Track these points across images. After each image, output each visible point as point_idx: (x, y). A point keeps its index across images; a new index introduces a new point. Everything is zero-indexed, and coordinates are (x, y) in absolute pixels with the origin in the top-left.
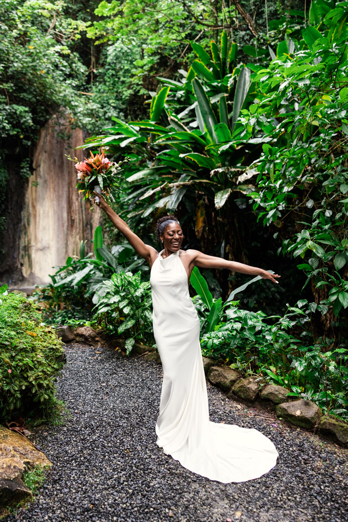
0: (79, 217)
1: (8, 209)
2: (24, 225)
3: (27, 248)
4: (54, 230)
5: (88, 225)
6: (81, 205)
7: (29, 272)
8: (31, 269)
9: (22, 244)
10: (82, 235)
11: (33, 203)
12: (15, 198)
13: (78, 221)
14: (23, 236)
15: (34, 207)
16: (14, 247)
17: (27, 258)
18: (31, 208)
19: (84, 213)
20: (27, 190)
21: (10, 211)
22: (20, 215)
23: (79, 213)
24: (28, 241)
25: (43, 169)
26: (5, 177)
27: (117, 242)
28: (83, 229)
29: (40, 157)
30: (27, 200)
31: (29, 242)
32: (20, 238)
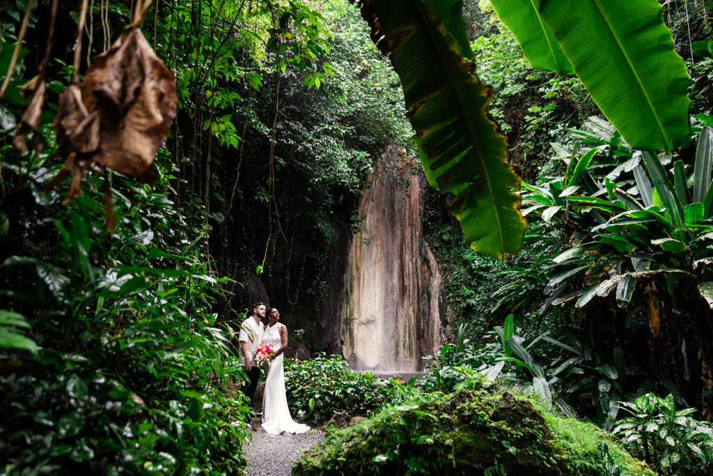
0: (413, 282)
1: (329, 271)
2: (347, 292)
3: (349, 321)
4: (381, 298)
5: (424, 294)
6: (416, 267)
7: (350, 353)
8: (353, 348)
9: (343, 317)
10: (416, 306)
11: (357, 263)
12: (337, 258)
13: (411, 288)
14: (344, 305)
15: (358, 269)
16: (334, 319)
17: (348, 333)
18: (354, 271)
19: (419, 278)
20: (350, 248)
21: (331, 274)
22: (343, 278)
23: (413, 278)
24: (350, 311)
26: (332, 233)
27: (466, 318)
28: (418, 299)
29: (366, 206)
30: (350, 260)
31: (352, 314)
32: (341, 308)
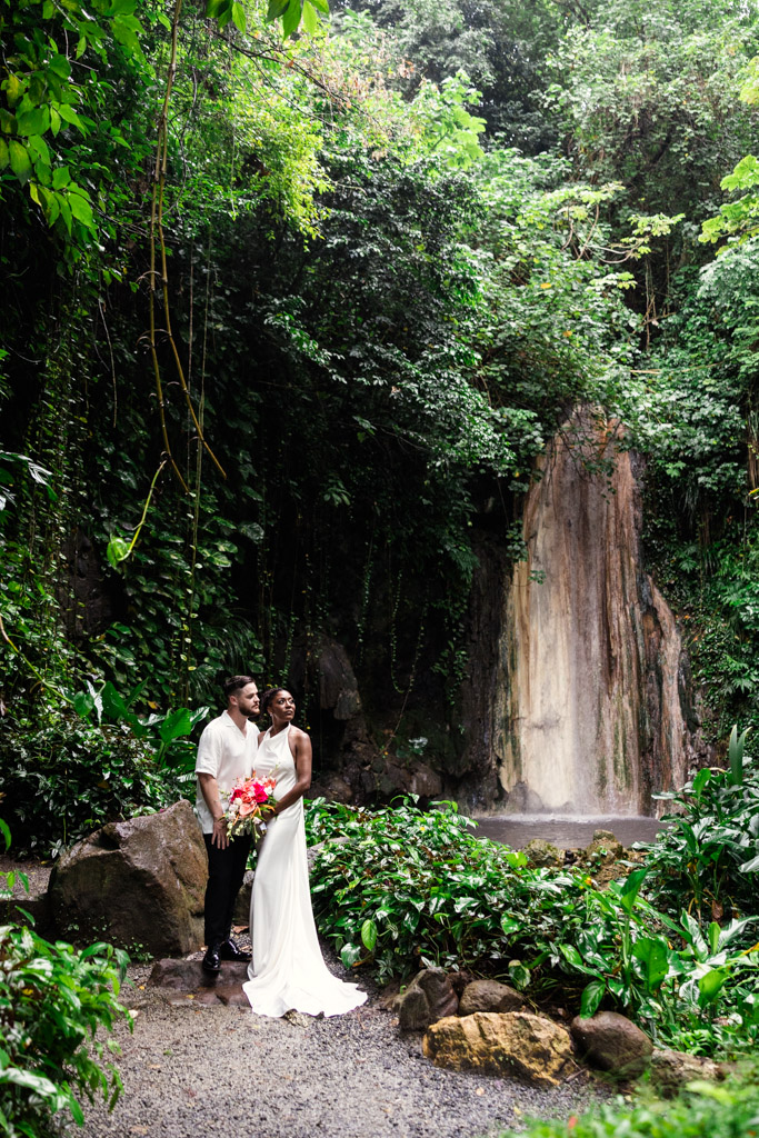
0: (628, 650)
1: (471, 633)
2: (505, 669)
3: (510, 723)
4: (569, 680)
5: (650, 671)
6: (633, 621)
7: (514, 780)
8: (520, 773)
9: (500, 715)
10: (636, 694)
11: (522, 618)
12: (485, 609)
13: (625, 660)
14: (501, 694)
15: (524, 628)
16: (483, 720)
17: (510, 744)
18: (518, 632)
19: (640, 641)
20: (508, 590)
21: (475, 637)
22: (497, 645)
23: (628, 643)
24: (512, 704)
25: (543, 540)
26: (473, 564)
27: (734, 715)
28: (639, 680)
29: (536, 516)
30: (508, 612)
31: (515, 709)
32: (495, 699)
